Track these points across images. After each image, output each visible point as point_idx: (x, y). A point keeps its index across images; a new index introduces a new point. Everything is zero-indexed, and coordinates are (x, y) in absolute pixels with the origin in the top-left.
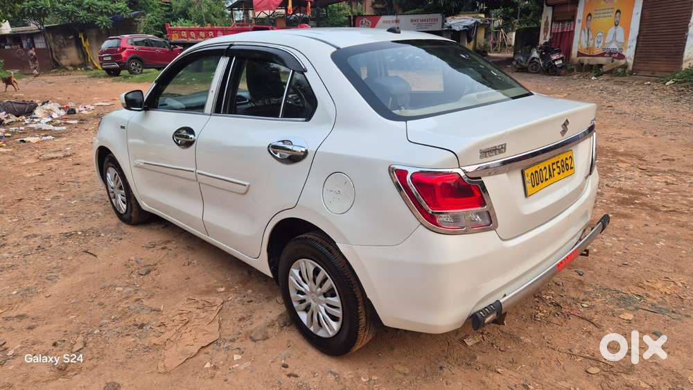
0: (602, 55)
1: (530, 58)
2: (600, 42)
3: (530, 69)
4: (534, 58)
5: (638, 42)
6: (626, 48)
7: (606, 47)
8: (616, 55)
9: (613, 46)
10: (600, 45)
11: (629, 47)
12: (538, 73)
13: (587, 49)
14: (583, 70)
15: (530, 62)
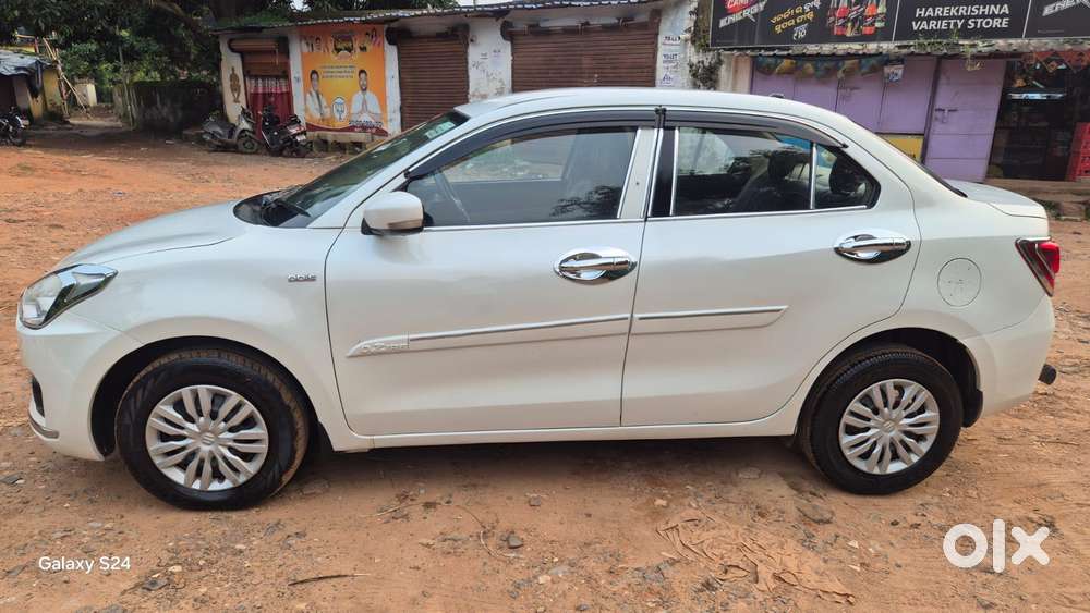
0: (351, 129)
1: (239, 131)
2: (343, 112)
3: (241, 147)
4: (243, 131)
5: (402, 113)
6: (386, 121)
7: (354, 118)
8: (374, 130)
9: (365, 118)
10: (344, 116)
11: (391, 120)
12: (256, 153)
13: (323, 120)
14: (330, 149)
15: (239, 138)
